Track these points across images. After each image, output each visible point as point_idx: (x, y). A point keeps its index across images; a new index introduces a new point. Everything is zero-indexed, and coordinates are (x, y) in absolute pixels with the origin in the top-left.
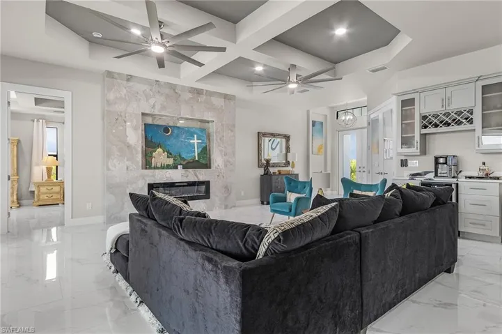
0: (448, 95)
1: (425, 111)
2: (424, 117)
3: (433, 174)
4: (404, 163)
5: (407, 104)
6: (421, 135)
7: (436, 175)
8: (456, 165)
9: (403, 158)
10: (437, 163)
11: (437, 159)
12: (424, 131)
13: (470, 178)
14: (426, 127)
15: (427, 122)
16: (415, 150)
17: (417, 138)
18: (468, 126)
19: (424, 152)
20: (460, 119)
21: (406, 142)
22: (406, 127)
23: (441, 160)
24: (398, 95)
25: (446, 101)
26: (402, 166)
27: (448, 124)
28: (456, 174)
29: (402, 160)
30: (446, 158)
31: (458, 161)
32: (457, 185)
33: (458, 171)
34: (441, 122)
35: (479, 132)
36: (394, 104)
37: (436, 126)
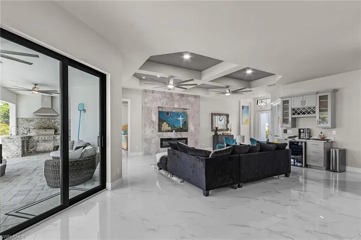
0: (304, 100)
1: (294, 107)
2: (294, 110)
3: (298, 137)
4: (285, 131)
5: (285, 102)
6: (292, 118)
7: (300, 138)
10: (300, 132)
11: (300, 130)
12: (294, 116)
14: (294, 114)
15: (295, 112)
16: (289, 125)
17: (290, 120)
18: (313, 115)
19: (294, 125)
20: (310, 111)
21: (285, 121)
22: (285, 114)
23: (302, 131)
24: (282, 98)
25: (303, 102)
26: (284, 133)
27: (304, 113)
28: (310, 137)
29: (284, 130)
30: (304, 129)
31: (310, 131)
32: (306, 143)
33: (310, 136)
34: (301, 112)
35: (318, 118)
36: (279, 102)
37: (299, 114)
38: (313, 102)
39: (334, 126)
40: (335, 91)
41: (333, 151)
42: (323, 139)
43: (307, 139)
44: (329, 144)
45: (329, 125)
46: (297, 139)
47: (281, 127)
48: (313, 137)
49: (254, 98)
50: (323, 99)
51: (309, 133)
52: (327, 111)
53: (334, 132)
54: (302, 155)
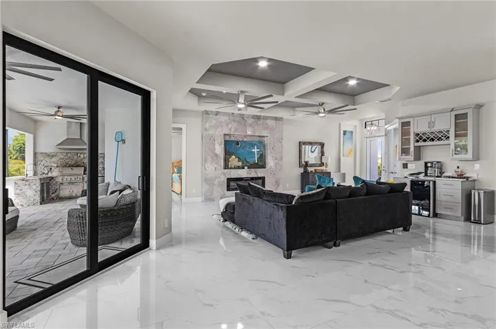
0: (433, 120)
1: (417, 131)
2: (417, 135)
3: (423, 174)
4: (405, 166)
5: (405, 125)
6: (415, 147)
7: (426, 175)
8: (441, 168)
9: (405, 162)
10: (426, 167)
11: (426, 163)
12: (417, 144)
13: (449, 177)
14: (418, 141)
15: (419, 138)
16: (411, 157)
17: (412, 149)
18: (446, 142)
19: (418, 157)
20: (442, 136)
21: (405, 151)
22: (405, 142)
23: (429, 165)
24: (400, 118)
25: (431, 124)
26: (404, 168)
27: (433, 140)
28: (441, 175)
29: (403, 164)
30: (432, 163)
31: (441, 165)
32: (434, 182)
33: (441, 173)
34: (428, 138)
35: (452, 147)
36: (396, 125)
37: (425, 141)
38: (445, 123)
39: (476, 158)
40: (479, 107)
41: (475, 195)
42: (460, 176)
43: (437, 177)
44: (467, 183)
45: (469, 155)
46: (422, 177)
47: (400, 159)
48: (445, 174)
49: (361, 120)
50: (460, 119)
51: (440, 167)
52: (466, 135)
53: (477, 166)
54: (429, 200)
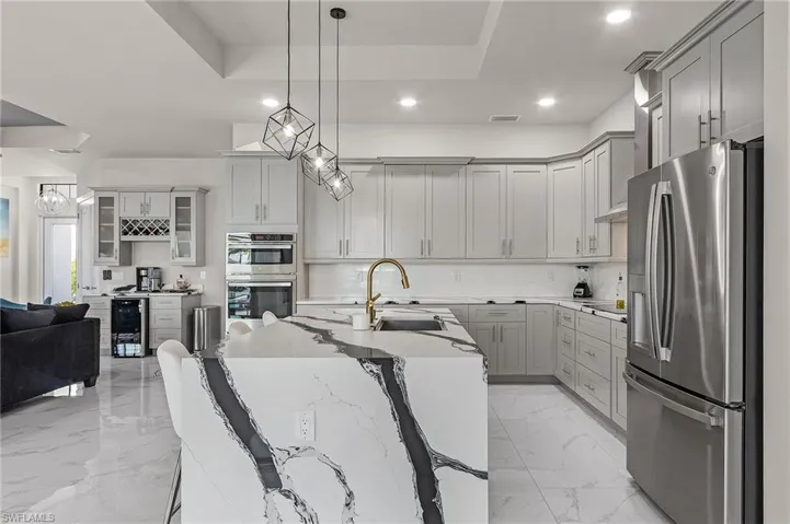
0: (147, 201)
1: (125, 216)
2: (125, 222)
3: (135, 289)
4: (107, 275)
5: (105, 202)
6: (122, 243)
7: (139, 290)
8: (160, 278)
9: (106, 269)
10: (140, 278)
11: (139, 270)
12: (124, 238)
13: (171, 292)
14: (126, 233)
15: (130, 228)
16: (114, 260)
17: (116, 246)
18: (165, 238)
19: (126, 260)
20: (156, 229)
21: (104, 249)
22: (104, 232)
23: (143, 273)
24: (96, 190)
25: (145, 207)
26: (105, 279)
27: (147, 233)
28: (160, 288)
29: (105, 272)
30: (146, 269)
31: (160, 273)
32: (147, 301)
33: (161, 285)
34: (141, 229)
35: (173, 245)
36: (90, 201)
37: (136, 233)
38: (163, 209)
39: (202, 262)
40: (204, 191)
41: (200, 315)
42: (185, 290)
43: (154, 292)
44: (190, 298)
45: (192, 259)
46: (132, 294)
47: (96, 263)
48: (163, 288)
49: (33, 179)
50: (182, 202)
51: (159, 275)
52: (189, 229)
53: (203, 274)
54: (140, 331)
